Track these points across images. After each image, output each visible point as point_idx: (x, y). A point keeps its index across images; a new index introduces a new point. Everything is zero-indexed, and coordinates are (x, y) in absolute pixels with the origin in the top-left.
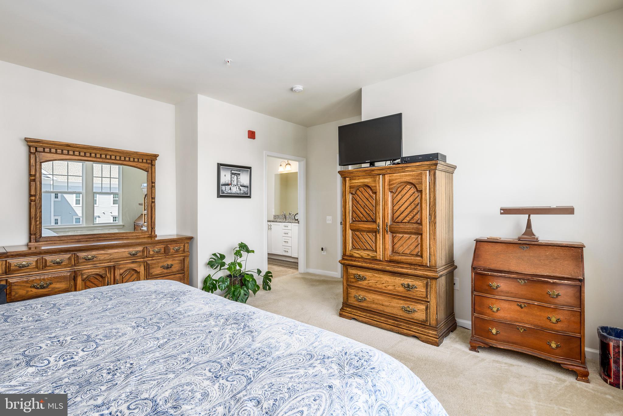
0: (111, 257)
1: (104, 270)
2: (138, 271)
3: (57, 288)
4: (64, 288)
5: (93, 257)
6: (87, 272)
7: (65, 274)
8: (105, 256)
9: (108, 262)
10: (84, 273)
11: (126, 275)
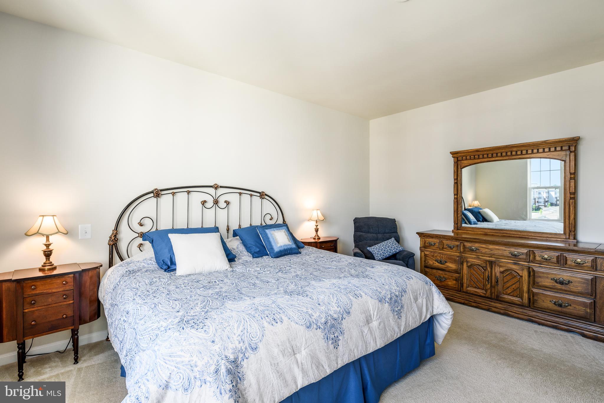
0: (492, 252)
1: (484, 263)
2: (521, 275)
3: (450, 267)
4: (454, 269)
5: (477, 249)
6: (471, 261)
7: (455, 258)
8: (486, 251)
9: (489, 257)
10: (469, 261)
11: (507, 275)
